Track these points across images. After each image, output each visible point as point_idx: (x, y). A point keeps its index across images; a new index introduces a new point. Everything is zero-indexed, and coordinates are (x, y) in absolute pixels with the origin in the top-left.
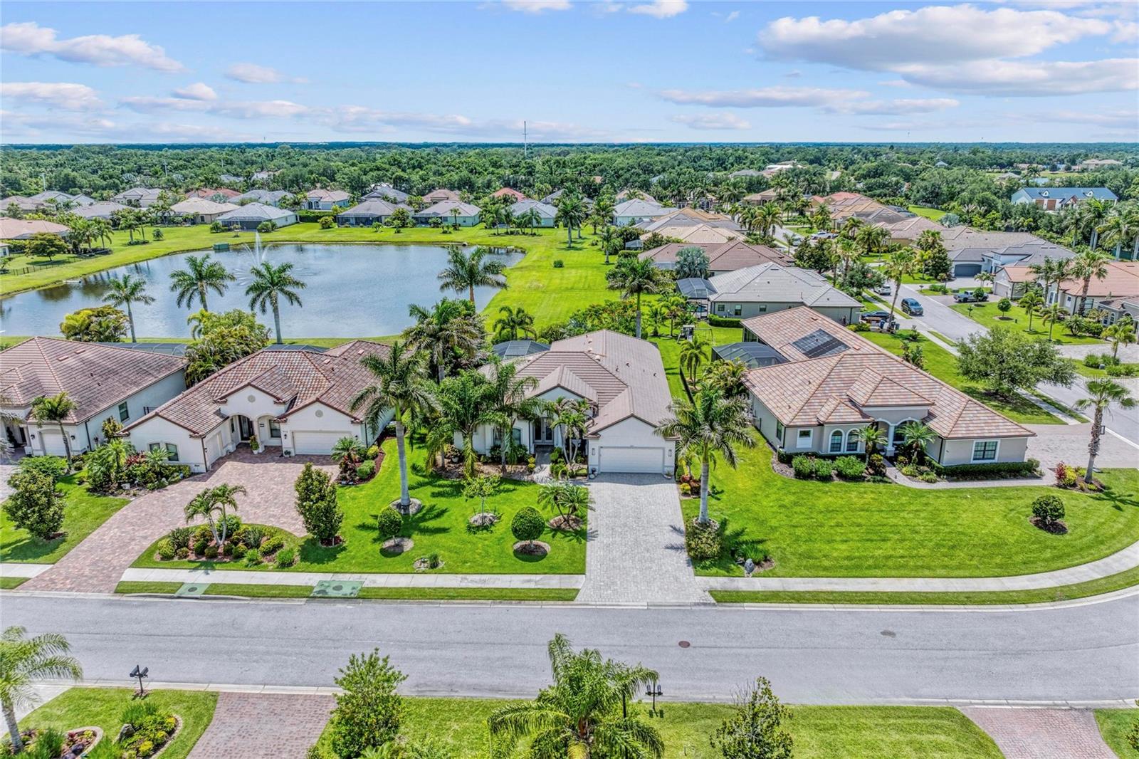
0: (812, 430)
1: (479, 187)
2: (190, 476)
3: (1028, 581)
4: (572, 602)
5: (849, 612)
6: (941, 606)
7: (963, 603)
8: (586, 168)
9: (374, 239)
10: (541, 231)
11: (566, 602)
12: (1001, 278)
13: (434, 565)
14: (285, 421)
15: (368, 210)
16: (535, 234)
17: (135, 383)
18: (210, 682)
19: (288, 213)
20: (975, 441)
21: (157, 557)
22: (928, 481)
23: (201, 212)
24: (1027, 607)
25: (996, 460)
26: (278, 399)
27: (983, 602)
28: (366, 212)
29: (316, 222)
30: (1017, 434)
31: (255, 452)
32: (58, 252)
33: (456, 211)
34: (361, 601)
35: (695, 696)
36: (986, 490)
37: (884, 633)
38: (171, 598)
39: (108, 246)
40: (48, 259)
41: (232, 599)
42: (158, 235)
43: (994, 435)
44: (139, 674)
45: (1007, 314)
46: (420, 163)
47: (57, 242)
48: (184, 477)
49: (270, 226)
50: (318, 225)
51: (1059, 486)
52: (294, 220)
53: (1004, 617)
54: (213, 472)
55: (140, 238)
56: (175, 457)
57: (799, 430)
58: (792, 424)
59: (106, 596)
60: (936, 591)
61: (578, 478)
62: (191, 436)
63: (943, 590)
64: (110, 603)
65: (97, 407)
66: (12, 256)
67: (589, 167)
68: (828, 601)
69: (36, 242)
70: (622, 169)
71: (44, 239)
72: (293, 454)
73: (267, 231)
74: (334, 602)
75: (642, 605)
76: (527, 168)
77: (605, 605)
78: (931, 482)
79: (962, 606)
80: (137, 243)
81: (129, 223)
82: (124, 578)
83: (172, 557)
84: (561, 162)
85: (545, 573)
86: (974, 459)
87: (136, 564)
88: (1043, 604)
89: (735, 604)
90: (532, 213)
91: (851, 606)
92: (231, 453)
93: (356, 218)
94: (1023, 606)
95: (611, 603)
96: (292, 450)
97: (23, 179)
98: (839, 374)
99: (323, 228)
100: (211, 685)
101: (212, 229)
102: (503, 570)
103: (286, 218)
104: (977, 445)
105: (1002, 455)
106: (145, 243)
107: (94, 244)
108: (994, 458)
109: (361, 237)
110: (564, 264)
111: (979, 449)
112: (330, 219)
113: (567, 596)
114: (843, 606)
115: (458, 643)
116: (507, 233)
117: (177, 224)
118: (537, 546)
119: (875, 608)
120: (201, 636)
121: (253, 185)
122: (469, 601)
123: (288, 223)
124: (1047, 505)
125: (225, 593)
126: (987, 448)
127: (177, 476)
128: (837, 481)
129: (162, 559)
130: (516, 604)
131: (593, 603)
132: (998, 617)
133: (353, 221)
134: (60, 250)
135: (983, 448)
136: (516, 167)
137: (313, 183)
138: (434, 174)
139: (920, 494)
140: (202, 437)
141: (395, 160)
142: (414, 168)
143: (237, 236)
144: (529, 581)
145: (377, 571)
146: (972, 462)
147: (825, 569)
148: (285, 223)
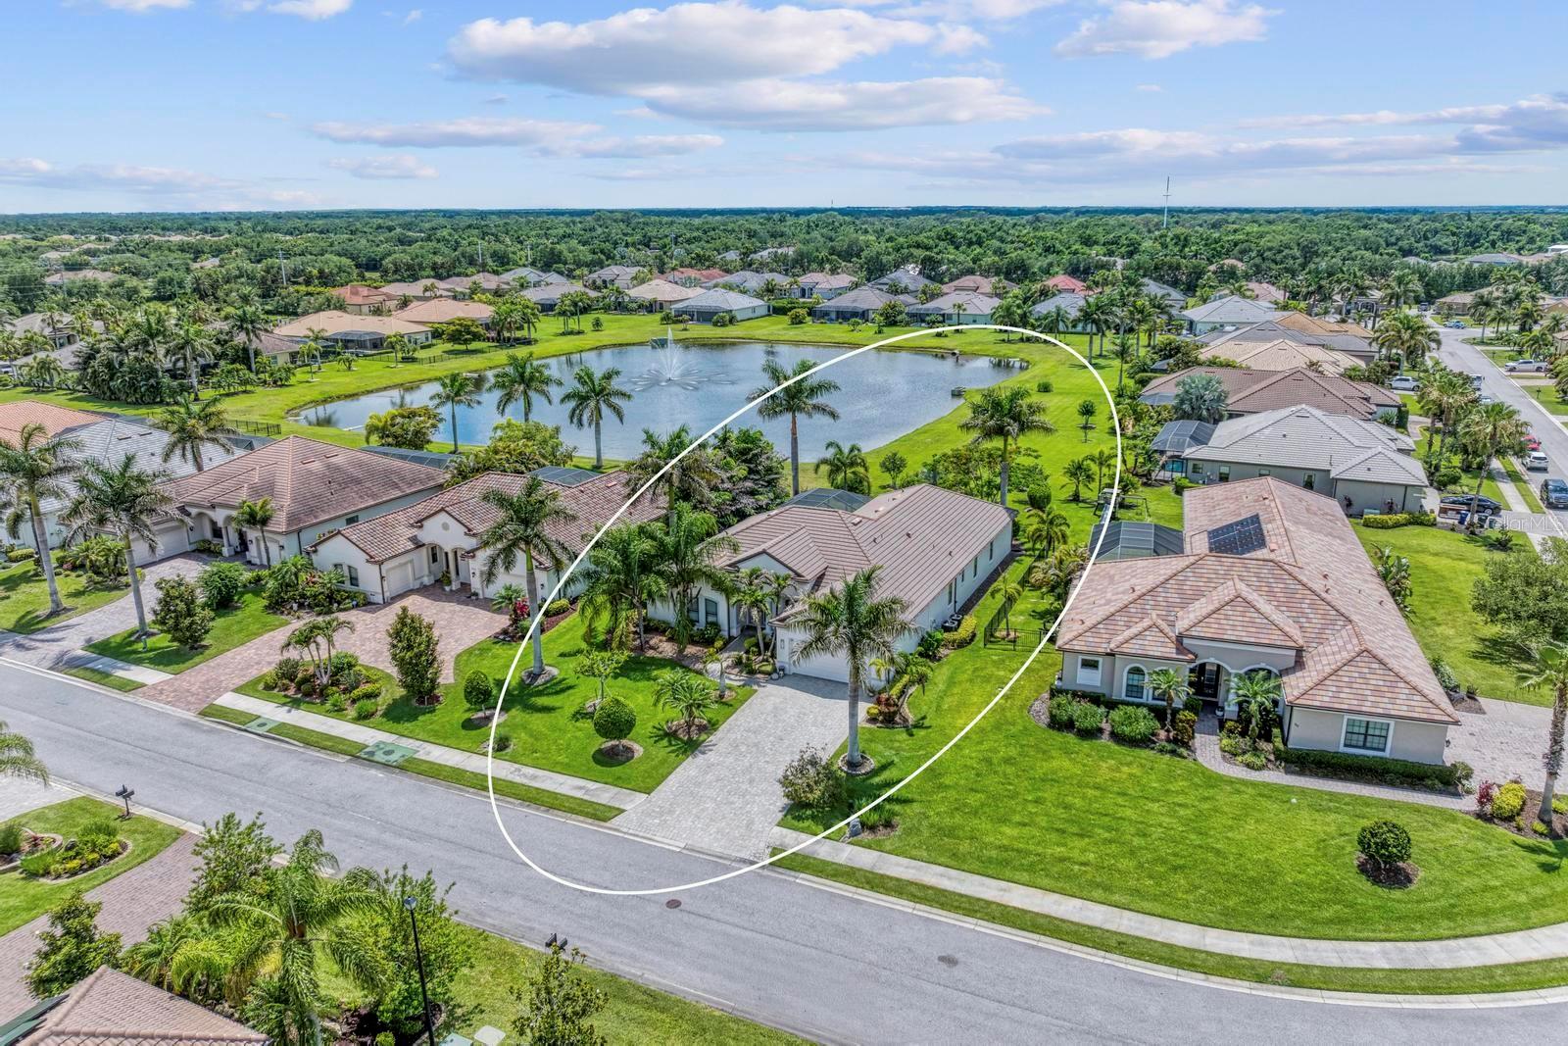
0: (1100, 659)
1: (1034, 273)
2: (364, 605)
3: (1252, 943)
4: (602, 824)
6: (1069, 945)
7: (1108, 949)
8: (1222, 247)
9: (846, 340)
10: (1070, 339)
11: (597, 822)
13: (501, 749)
14: (474, 557)
15: (854, 301)
17: (373, 496)
18: (190, 820)
19: (758, 302)
20: (1346, 717)
21: (261, 686)
22: (1248, 765)
23: (660, 298)
24: (1206, 980)
25: (1387, 754)
26: (470, 530)
27: (1139, 956)
28: (849, 304)
29: (785, 314)
30: (1425, 716)
31: (447, 588)
32: (474, 340)
33: (959, 307)
34: (397, 771)
35: (622, 967)
36: (1333, 796)
37: (942, 959)
38: (239, 729)
39: (533, 335)
40: (463, 347)
41: (286, 742)
42: (597, 324)
43: (1380, 711)
44: (125, 794)
46: (980, 237)
47: (473, 329)
48: (357, 606)
49: (728, 318)
50: (786, 319)
51: (1479, 816)
52: (764, 311)
54: (390, 604)
55: (576, 327)
56: (354, 581)
57: (1080, 657)
58: (1067, 647)
59: (191, 716)
60: (1086, 922)
61: (758, 676)
62: (368, 561)
64: (187, 724)
65: (316, 517)
66: (434, 341)
67: (1227, 245)
68: (914, 898)
69: (452, 328)
70: (1270, 249)
71: (461, 325)
72: (481, 597)
73: (724, 325)
75: (676, 845)
77: (637, 836)
78: (1253, 768)
79: (1102, 953)
80: (571, 333)
81: (564, 308)
82: (219, 702)
83: (273, 688)
84: (1182, 237)
85: (606, 783)
86: (1346, 745)
87: (238, 690)
88: (1238, 982)
89: (788, 872)
90: (1058, 315)
91: (940, 912)
92: (425, 586)
93: (838, 312)
94: (1202, 976)
95: (645, 835)
96: (480, 592)
97: (513, 253)
98: (1182, 583)
99: (793, 323)
100: (189, 824)
101: (663, 319)
102: (567, 769)
103: (754, 309)
104: (1351, 723)
105: (1398, 746)
106: (579, 333)
107: (519, 334)
108: (1383, 750)
109: (830, 337)
110: (1053, 387)
111: (1356, 730)
112: (803, 312)
113: (601, 814)
114: (928, 908)
115: (440, 839)
116: (1021, 340)
117: (630, 311)
118: (628, 749)
119: (969, 923)
120: (224, 773)
121: (750, 265)
123: (756, 315)
124: (1374, 835)
125: (285, 734)
126: (1370, 732)
127: (348, 603)
128: (1105, 740)
129: (264, 689)
130: (544, 811)
131: (625, 830)
132: (1141, 983)
133: (833, 316)
134: (476, 337)
135: (1363, 731)
136: (1113, 243)
137: (821, 263)
138: (995, 253)
139: (1230, 785)
140: (380, 563)
141: (947, 233)
142: (970, 244)
143: (685, 330)
144: (581, 788)
145: (441, 742)
146: (1342, 749)
148: (751, 316)
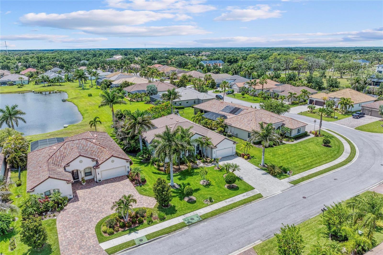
2: (69, 201)
4: (263, 198)
5: (322, 177)
10: (63, 84)
12: (235, 86)
13: (211, 200)
14: (99, 168)
16: (61, 85)
21: (106, 235)
22: (292, 141)
24: (348, 165)
26: (94, 159)
31: (84, 184)
33: (21, 78)
37: (335, 179)
41: (161, 237)
43: (301, 126)
45: (244, 96)
53: (347, 168)
63: (330, 166)
68: (315, 176)
72: (102, 181)
74: (198, 224)
76: (25, 60)
82: (104, 248)
83: (113, 233)
85: (245, 192)
89: (298, 184)
91: (319, 176)
98: (257, 116)
102: (233, 195)
104: (297, 130)
105: (302, 131)
108: (301, 133)
110: (92, 94)
113: (259, 196)
116: (48, 86)
118: (233, 185)
119: (325, 175)
122: (237, 208)
124: (328, 141)
125: (156, 236)
126: (299, 130)
127: (66, 202)
128: (275, 146)
129: (110, 235)
139: (295, 145)
140: (72, 182)
145: (197, 209)
146: (297, 134)
147: (304, 168)
